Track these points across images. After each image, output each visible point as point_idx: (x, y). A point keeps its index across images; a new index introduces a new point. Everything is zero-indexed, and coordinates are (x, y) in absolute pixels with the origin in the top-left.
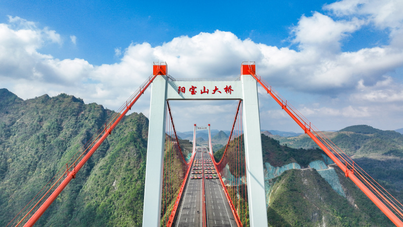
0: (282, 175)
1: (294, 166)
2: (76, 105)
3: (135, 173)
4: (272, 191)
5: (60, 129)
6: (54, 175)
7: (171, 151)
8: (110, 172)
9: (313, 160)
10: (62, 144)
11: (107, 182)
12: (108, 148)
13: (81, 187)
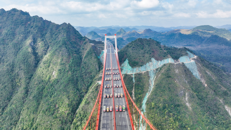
0: (162, 67)
2: (24, 17)
3: (67, 66)
4: (155, 77)
5: (14, 34)
6: (13, 67)
7: (90, 51)
8: (50, 65)
9: (182, 56)
10: (17, 46)
11: (49, 72)
12: (48, 48)
13: (32, 75)
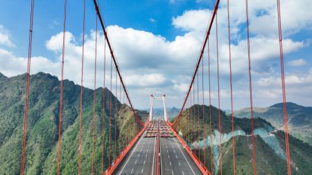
0: (230, 141)
1: (240, 133)
2: (51, 81)
3: (99, 139)
4: (221, 155)
5: (35, 100)
6: (27, 140)
7: (131, 120)
8: (76, 137)
9: (256, 127)
10: (37, 114)
11: (72, 146)
12: (76, 117)
13: (50, 151)
